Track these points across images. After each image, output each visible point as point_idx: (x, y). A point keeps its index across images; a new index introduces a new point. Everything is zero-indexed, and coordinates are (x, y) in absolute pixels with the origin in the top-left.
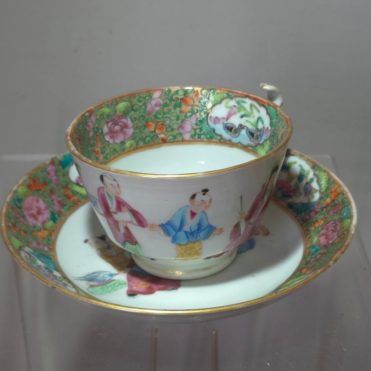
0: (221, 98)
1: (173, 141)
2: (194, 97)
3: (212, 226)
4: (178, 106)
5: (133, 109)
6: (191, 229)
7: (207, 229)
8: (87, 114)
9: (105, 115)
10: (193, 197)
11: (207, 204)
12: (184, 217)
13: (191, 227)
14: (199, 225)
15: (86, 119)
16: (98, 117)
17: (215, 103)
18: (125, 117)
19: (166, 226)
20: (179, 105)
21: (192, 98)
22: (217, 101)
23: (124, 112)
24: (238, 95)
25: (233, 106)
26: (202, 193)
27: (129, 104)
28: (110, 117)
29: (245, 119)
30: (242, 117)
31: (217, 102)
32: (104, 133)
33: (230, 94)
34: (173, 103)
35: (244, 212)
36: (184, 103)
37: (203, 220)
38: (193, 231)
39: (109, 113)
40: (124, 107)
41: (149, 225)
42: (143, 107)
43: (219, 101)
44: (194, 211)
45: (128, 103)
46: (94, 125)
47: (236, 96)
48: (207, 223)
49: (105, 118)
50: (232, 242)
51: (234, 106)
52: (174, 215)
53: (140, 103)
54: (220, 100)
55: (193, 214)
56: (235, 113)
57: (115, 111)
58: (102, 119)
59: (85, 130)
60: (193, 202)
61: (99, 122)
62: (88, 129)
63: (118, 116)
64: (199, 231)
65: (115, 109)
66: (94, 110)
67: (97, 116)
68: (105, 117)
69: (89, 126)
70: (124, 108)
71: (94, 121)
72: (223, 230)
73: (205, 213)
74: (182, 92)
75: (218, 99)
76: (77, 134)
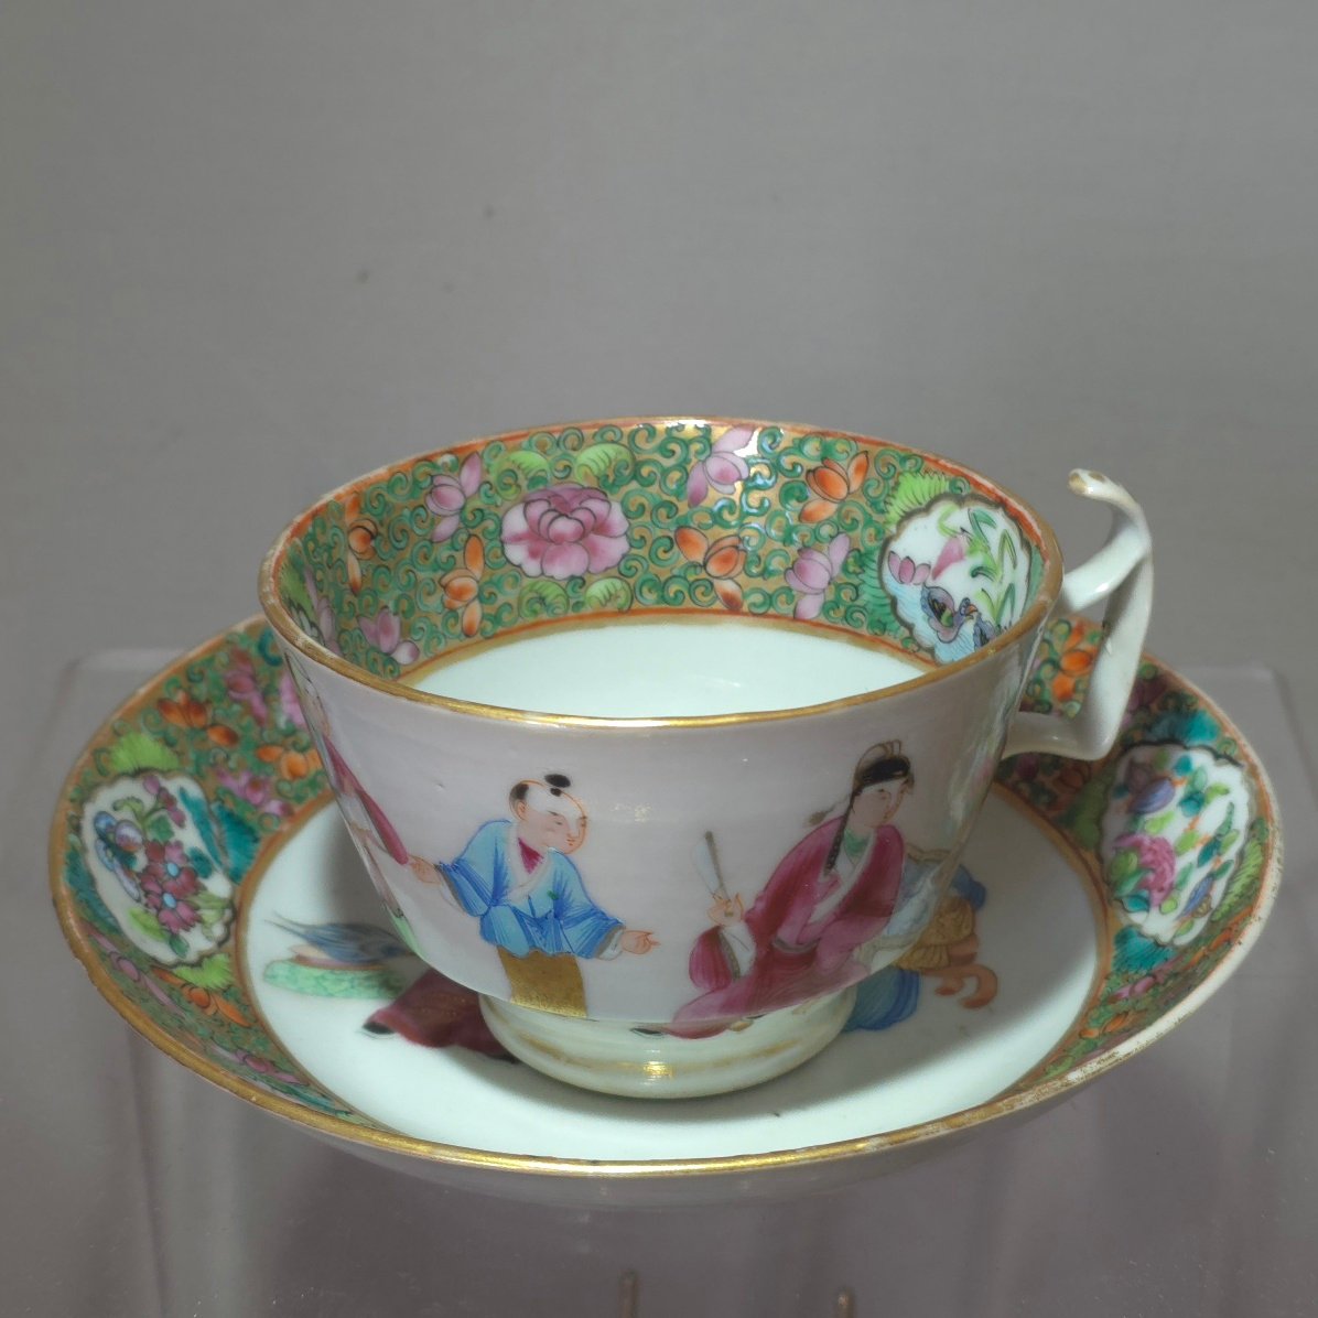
0: (933, 496)
1: (761, 610)
2: (851, 470)
3: (603, 913)
4: (797, 494)
5: (636, 475)
6: (530, 904)
7: (589, 921)
8: (448, 458)
9: (521, 476)
10: (520, 792)
11: (574, 831)
12: (500, 856)
13: (529, 898)
14: (558, 898)
15: (434, 473)
16: (492, 477)
17: (913, 507)
18: (602, 496)
19: (454, 874)
20: (801, 491)
21: (844, 474)
22: (920, 504)
23: (602, 479)
24: (980, 493)
25: (959, 531)
26: (549, 787)
27: (625, 455)
28: (541, 487)
29: (981, 581)
30: (975, 573)
31: (919, 506)
32: (506, 533)
33: (960, 484)
34: (783, 480)
35: (737, 896)
36: (818, 489)
37: (567, 881)
38: (539, 913)
39: (543, 470)
40: (604, 462)
41: (411, 861)
42: (676, 475)
43: (924, 503)
44: (533, 844)
45: (622, 449)
46: (467, 499)
47: (975, 498)
48: (585, 900)
49: (519, 486)
50: (703, 996)
51: (963, 530)
52: (470, 843)
53: (668, 457)
54: (928, 499)
55: (530, 856)
56: (960, 557)
57: (568, 468)
58: (507, 486)
59: (421, 511)
60: (523, 810)
61: (490, 493)
62: (432, 506)
63: (578, 487)
64: (562, 922)
65: (567, 463)
66: (480, 450)
67: (488, 471)
68: (524, 483)
69: (441, 500)
70: (602, 466)
71: (471, 490)
72: (650, 937)
73: (567, 858)
74: (817, 449)
75: (924, 497)
76: (367, 515)
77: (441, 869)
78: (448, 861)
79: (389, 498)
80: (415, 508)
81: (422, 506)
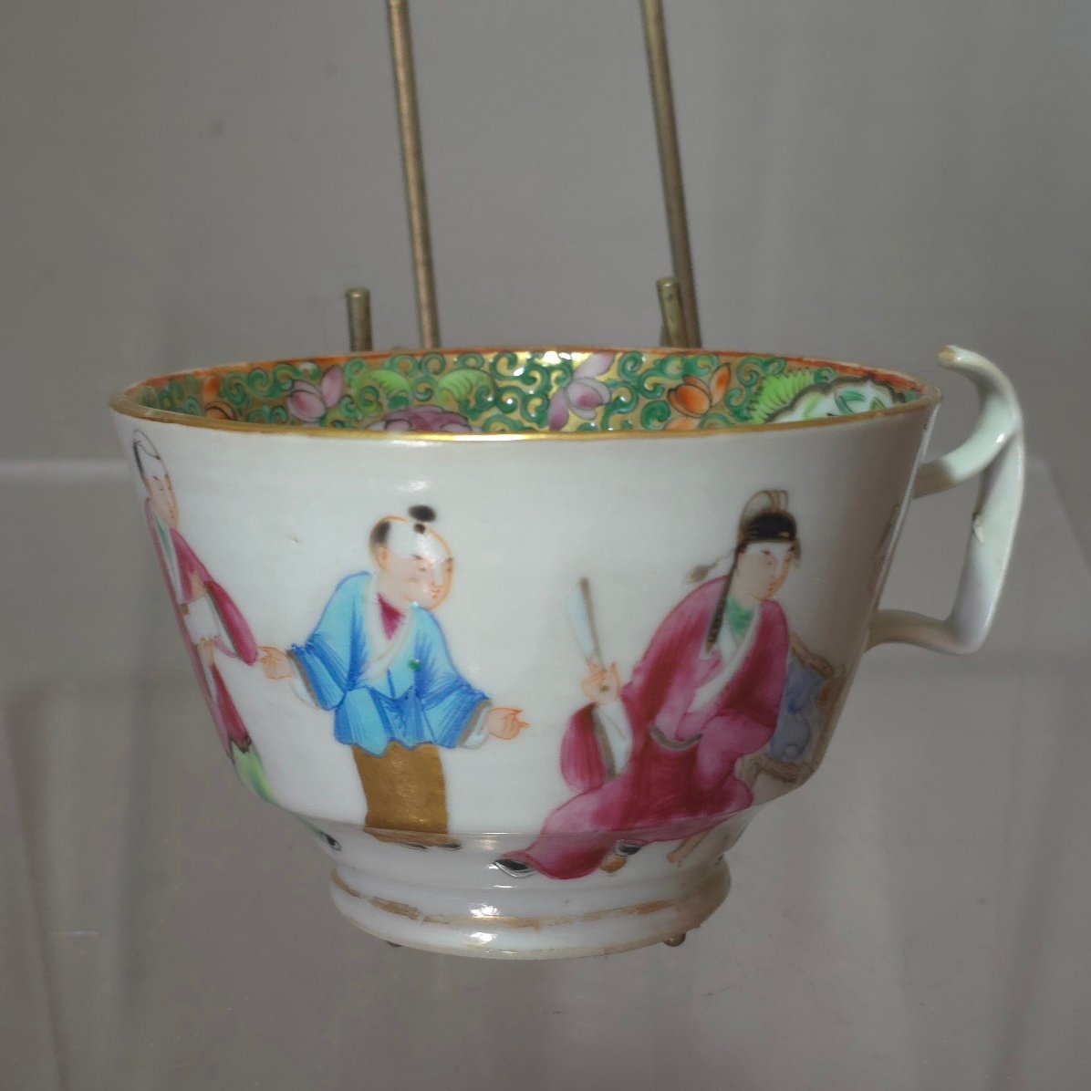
0: (797, 391)
2: (713, 384)
3: (469, 686)
4: (659, 414)
5: (498, 402)
6: (390, 681)
7: (452, 697)
8: (309, 366)
9: (382, 394)
10: (381, 532)
11: (439, 581)
12: (358, 618)
13: (389, 672)
14: (420, 670)
15: (294, 378)
16: (353, 392)
17: (777, 408)
18: (464, 422)
19: (307, 656)
20: (662, 410)
21: (706, 390)
22: (784, 402)
23: (463, 403)
24: (846, 375)
26: (412, 522)
27: (486, 382)
28: (402, 407)
31: (783, 406)
33: (825, 373)
34: (644, 401)
35: (613, 665)
36: (680, 407)
37: (430, 646)
38: (399, 693)
39: (403, 391)
40: (464, 386)
41: (262, 654)
42: (537, 402)
43: (788, 401)
44: (395, 602)
45: (484, 375)
46: (327, 409)
47: (841, 381)
48: (449, 669)
49: (380, 404)
50: (581, 795)
51: (830, 415)
52: (325, 610)
53: (529, 384)
54: (792, 396)
55: (391, 616)
57: (430, 392)
58: (369, 403)
59: (280, 410)
60: (384, 556)
61: (351, 407)
62: (292, 409)
63: (440, 410)
64: (423, 701)
65: (427, 385)
66: (342, 363)
67: (349, 386)
68: (385, 402)
69: (301, 406)
70: (463, 391)
71: (333, 398)
72: (521, 717)
73: (432, 616)
74: (678, 368)
75: (788, 396)
76: (226, 399)
77: (295, 654)
78: (301, 641)
79: (248, 390)
80: (275, 408)
81: (282, 407)
